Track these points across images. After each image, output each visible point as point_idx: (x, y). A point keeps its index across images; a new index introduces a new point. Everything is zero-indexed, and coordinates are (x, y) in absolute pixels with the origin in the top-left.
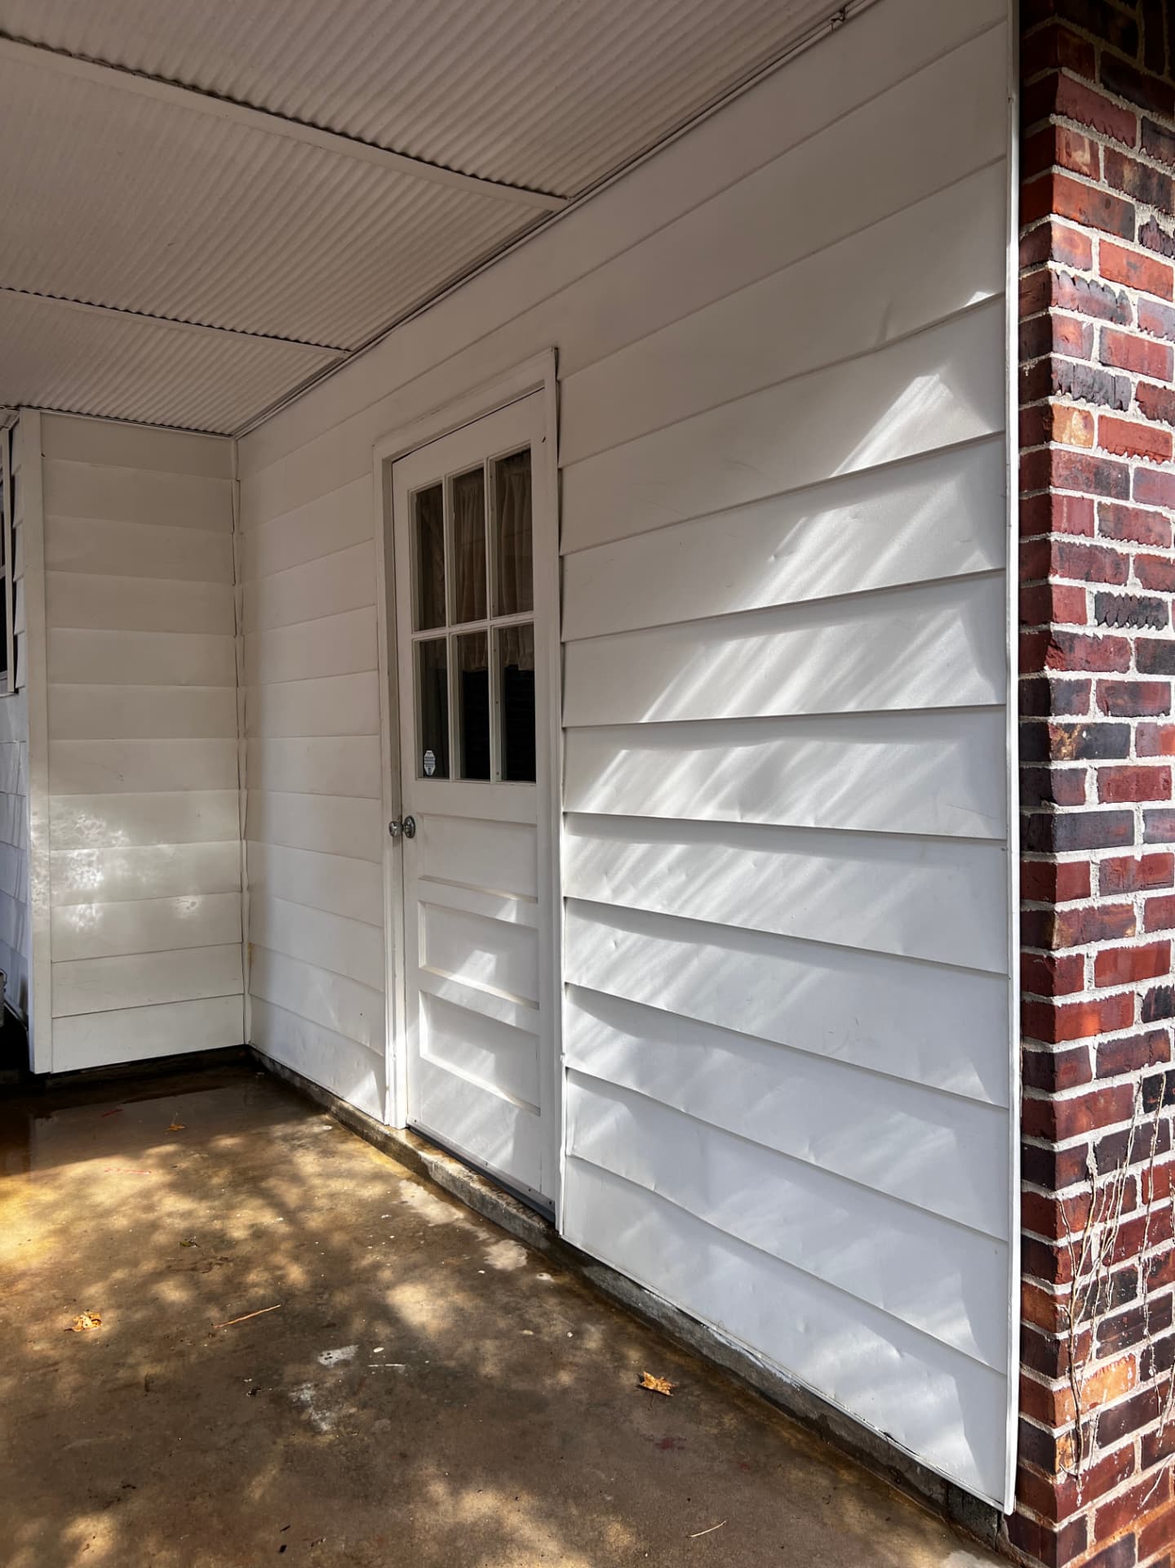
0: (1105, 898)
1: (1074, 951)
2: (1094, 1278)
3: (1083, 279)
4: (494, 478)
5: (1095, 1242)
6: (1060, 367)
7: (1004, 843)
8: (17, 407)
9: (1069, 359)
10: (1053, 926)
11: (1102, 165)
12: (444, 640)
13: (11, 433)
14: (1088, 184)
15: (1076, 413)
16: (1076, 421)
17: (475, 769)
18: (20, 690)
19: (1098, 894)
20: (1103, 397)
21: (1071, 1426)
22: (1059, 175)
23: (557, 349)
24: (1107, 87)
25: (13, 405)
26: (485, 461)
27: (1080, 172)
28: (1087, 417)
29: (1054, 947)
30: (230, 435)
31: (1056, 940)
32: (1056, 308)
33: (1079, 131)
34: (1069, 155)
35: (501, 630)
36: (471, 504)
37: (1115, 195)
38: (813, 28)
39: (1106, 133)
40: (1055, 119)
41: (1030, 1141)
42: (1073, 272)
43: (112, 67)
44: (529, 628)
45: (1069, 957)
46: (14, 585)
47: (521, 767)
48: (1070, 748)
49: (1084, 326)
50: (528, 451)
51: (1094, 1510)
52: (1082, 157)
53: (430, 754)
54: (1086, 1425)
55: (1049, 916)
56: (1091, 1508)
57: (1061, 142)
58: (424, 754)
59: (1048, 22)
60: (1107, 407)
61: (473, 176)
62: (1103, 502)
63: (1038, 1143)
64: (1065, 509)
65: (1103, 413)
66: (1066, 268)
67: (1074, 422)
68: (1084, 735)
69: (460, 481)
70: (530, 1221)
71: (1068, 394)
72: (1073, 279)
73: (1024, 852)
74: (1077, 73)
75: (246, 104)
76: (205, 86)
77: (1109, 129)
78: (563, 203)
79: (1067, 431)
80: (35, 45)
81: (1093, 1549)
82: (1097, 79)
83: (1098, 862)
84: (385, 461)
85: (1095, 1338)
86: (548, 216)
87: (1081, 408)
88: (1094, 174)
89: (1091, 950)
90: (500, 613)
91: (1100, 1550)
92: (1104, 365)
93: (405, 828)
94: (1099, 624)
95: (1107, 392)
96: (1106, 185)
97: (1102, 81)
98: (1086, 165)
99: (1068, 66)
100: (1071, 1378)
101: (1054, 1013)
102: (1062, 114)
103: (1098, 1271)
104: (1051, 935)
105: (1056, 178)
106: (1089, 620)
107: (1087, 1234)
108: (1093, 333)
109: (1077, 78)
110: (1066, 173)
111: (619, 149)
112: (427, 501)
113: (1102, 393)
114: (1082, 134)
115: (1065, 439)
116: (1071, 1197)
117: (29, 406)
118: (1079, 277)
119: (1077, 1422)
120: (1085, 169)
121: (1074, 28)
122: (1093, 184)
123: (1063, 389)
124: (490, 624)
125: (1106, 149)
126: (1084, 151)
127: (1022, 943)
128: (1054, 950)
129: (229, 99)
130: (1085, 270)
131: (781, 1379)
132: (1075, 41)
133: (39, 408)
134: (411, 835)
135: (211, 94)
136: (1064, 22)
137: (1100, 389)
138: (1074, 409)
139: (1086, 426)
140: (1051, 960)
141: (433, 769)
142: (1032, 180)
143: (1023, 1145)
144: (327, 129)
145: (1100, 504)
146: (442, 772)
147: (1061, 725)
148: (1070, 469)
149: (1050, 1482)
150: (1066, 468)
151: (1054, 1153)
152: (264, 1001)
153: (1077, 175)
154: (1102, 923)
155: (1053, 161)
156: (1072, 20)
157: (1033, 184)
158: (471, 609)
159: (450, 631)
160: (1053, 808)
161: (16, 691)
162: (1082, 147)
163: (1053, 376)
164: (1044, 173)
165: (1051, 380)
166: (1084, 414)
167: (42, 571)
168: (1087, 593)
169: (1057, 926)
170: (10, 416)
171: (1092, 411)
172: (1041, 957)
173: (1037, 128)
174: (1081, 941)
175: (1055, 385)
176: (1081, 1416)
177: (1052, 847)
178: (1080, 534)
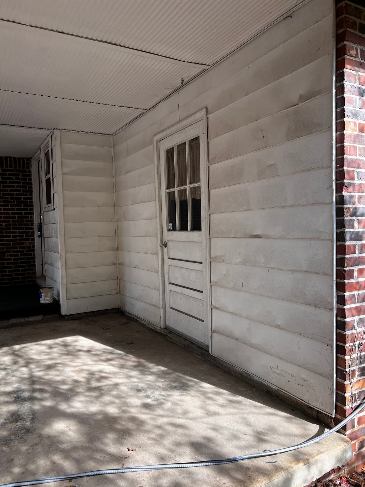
0: (360, 254)
1: (351, 268)
2: (357, 356)
3: (354, 86)
4: (189, 145)
5: (357, 346)
6: (347, 110)
7: (332, 240)
8: (54, 129)
9: (350, 108)
10: (345, 261)
11: (359, 54)
12: (174, 192)
13: (51, 136)
14: (355, 60)
15: (352, 122)
16: (352, 125)
17: (184, 228)
18: (55, 209)
19: (358, 253)
20: (360, 118)
21: (350, 394)
22: (347, 58)
23: (207, 108)
24: (360, 32)
25: (53, 129)
26: (186, 140)
27: (353, 56)
28: (355, 123)
29: (345, 267)
30: (111, 135)
31: (346, 265)
32: (346, 94)
33: (352, 45)
34: (349, 52)
35: (191, 188)
36: (182, 153)
37: (363, 62)
38: (279, 18)
39: (360, 45)
40: (346, 43)
41: (339, 319)
42: (351, 84)
43: (90, 39)
44: (199, 187)
45: (349, 270)
46: (53, 179)
47: (197, 227)
48: (350, 213)
49: (354, 98)
50: (199, 137)
51: (357, 417)
52: (353, 52)
53: (171, 224)
54: (355, 395)
55: (344, 259)
56: (356, 417)
57: (347, 48)
58: (169, 224)
59: (344, 16)
60: (361, 120)
61: (184, 61)
62: (360, 146)
63: (341, 319)
64: (348, 149)
65: (360, 122)
66: (349, 83)
67: (351, 125)
68: (354, 210)
69: (178, 146)
70: (202, 351)
71: (349, 117)
72: (351, 86)
73: (337, 242)
74: (352, 29)
75: (124, 46)
76: (113, 43)
77: (361, 44)
78: (209, 67)
79: (349, 128)
80: (71, 35)
81: (357, 428)
82: (358, 30)
83: (358, 244)
84: (157, 141)
85: (357, 371)
86: (204, 71)
87: (353, 121)
88: (357, 56)
89: (356, 268)
90: (190, 183)
91: (359, 428)
92: (360, 109)
93: (164, 245)
94: (358, 180)
95: (361, 116)
96: (360, 59)
97: (359, 30)
98: (354, 54)
99: (349, 28)
100: (350, 381)
101: (345, 285)
102: (347, 41)
103: (358, 354)
104: (344, 264)
105: (346, 59)
106: (355, 179)
107: (355, 344)
108: (356, 100)
109: (352, 31)
110: (348, 57)
111: (224, 51)
112: (170, 152)
113: (359, 117)
114: (353, 46)
115: (349, 130)
116: (350, 333)
117: (57, 129)
118: (352, 85)
119: (352, 393)
120: (354, 55)
121: (351, 17)
122: (357, 59)
123: (348, 116)
124: (188, 187)
125: (361, 50)
126: (354, 50)
127: (337, 266)
128: (345, 268)
129: (120, 45)
130: (354, 83)
131: (272, 387)
132: (351, 20)
133: (59, 129)
134: (165, 247)
135: (115, 44)
136: (348, 16)
137: (359, 116)
138: (351, 121)
139: (355, 126)
140: (344, 271)
141: (172, 228)
142: (339, 59)
143: (337, 320)
144: (145, 52)
145: (359, 147)
146: (174, 229)
147: (347, 207)
148: (350, 138)
149: (345, 408)
150: (349, 138)
151: (345, 322)
152: (124, 295)
153: (352, 57)
154: (359, 261)
155: (345, 54)
156: (350, 15)
157: (340, 60)
158: (182, 182)
159: (176, 189)
160: (345, 230)
161: (54, 209)
162: (353, 49)
163: (345, 113)
164: (342, 58)
165: (344, 114)
166: (354, 123)
167: (61, 175)
168: (355, 172)
169: (346, 261)
170: (51, 132)
171: (356, 122)
172: (342, 270)
173: (341, 45)
174: (353, 265)
175: (346, 115)
176: (353, 392)
177: (345, 240)
178: (353, 155)
